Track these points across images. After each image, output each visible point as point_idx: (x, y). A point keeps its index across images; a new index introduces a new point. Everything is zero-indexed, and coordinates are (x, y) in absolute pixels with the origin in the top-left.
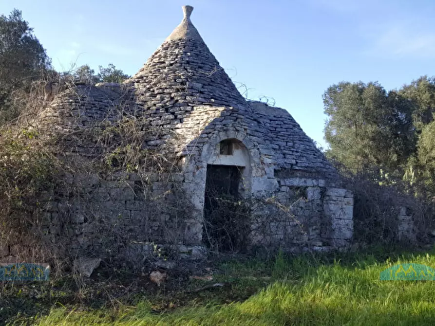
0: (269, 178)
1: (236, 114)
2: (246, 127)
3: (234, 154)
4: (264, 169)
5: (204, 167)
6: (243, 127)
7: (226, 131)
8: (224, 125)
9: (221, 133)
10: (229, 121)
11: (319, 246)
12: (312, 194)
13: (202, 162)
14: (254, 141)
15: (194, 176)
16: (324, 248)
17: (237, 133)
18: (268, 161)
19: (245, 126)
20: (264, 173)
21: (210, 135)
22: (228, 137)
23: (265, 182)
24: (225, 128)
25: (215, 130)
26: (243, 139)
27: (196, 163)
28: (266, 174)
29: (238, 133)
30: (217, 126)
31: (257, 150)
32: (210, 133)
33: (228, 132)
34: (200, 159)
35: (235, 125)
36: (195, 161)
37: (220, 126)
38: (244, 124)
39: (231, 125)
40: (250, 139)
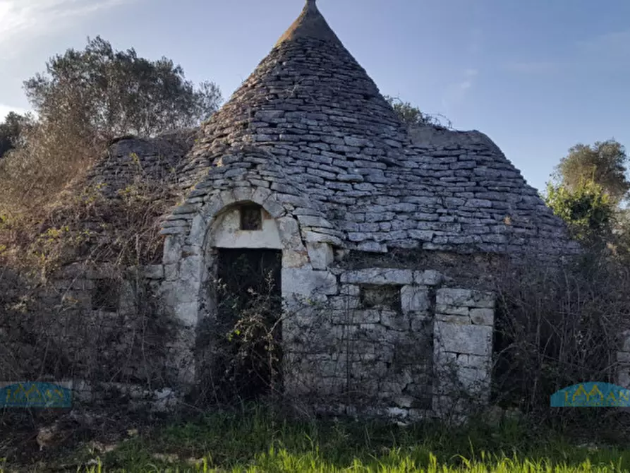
0: (314, 269)
1: (251, 158)
2: (271, 179)
3: (263, 227)
4: (306, 253)
5: (196, 253)
6: (266, 178)
7: (232, 188)
8: (230, 178)
9: (223, 194)
10: (238, 170)
11: (404, 407)
12: (410, 300)
13: (190, 245)
14: (284, 203)
15: (179, 269)
16: (412, 412)
17: (253, 190)
18: (316, 237)
19: (268, 176)
20: (307, 259)
21: (205, 198)
22: (236, 199)
23: (307, 276)
24: (230, 183)
25: (214, 189)
26: (264, 201)
27: (182, 247)
28: (309, 262)
29: (256, 190)
30: (217, 182)
31: (291, 219)
32: (205, 194)
33: (235, 191)
34: (187, 240)
35: (248, 177)
36: (180, 244)
37: (222, 181)
38: (265, 173)
39: (240, 177)
40: (278, 200)
